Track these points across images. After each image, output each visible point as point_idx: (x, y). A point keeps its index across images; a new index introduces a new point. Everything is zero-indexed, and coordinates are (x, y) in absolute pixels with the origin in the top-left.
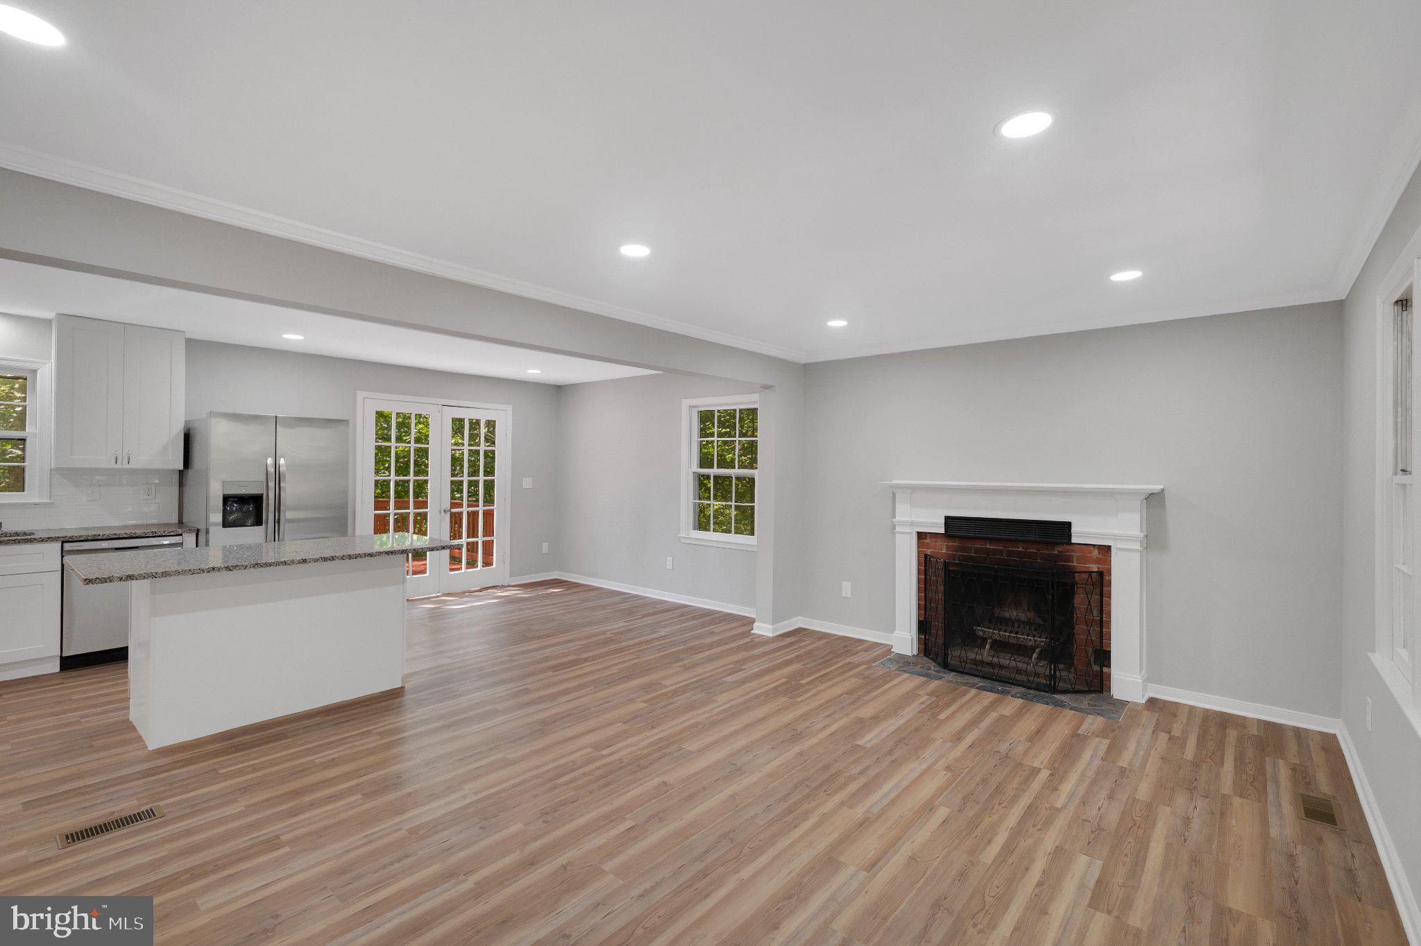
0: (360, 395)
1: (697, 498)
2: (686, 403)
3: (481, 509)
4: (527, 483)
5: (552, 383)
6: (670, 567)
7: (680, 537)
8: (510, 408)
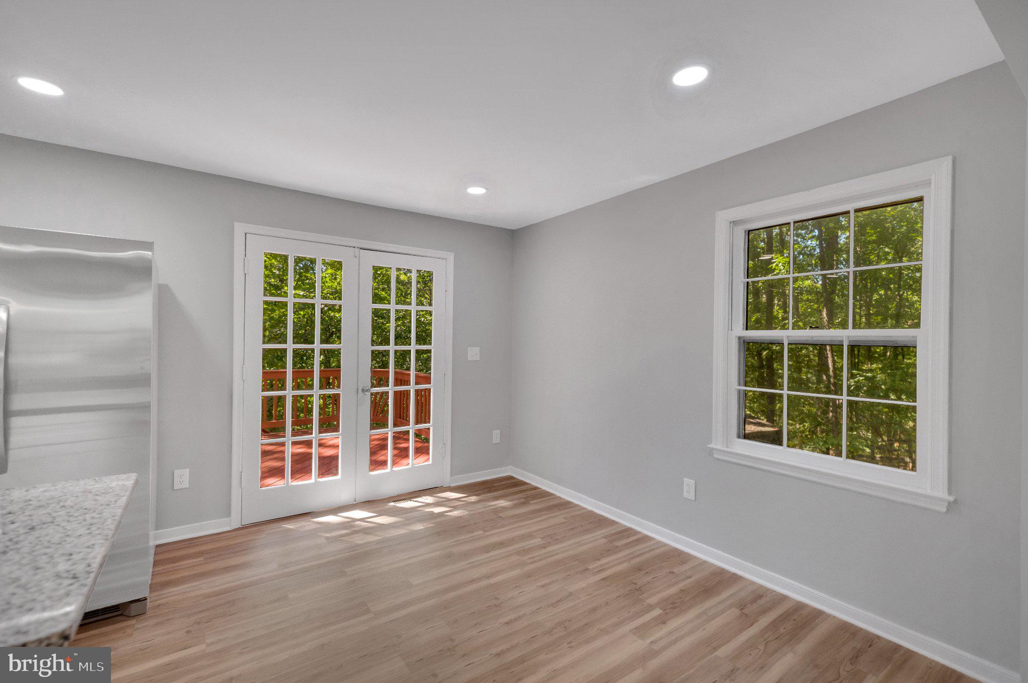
0: (239, 229)
1: (742, 382)
2: (723, 217)
3: (412, 388)
4: (474, 354)
5: (503, 226)
6: (692, 496)
7: (712, 450)
8: (451, 256)
